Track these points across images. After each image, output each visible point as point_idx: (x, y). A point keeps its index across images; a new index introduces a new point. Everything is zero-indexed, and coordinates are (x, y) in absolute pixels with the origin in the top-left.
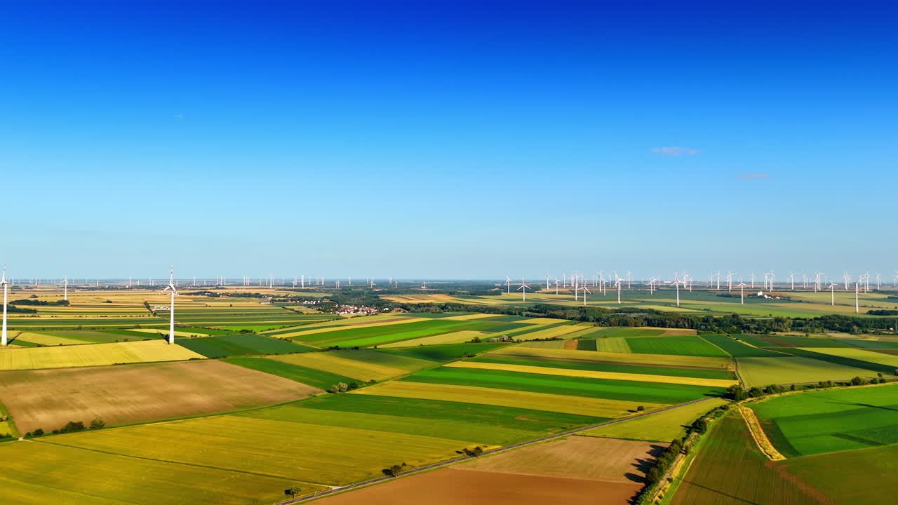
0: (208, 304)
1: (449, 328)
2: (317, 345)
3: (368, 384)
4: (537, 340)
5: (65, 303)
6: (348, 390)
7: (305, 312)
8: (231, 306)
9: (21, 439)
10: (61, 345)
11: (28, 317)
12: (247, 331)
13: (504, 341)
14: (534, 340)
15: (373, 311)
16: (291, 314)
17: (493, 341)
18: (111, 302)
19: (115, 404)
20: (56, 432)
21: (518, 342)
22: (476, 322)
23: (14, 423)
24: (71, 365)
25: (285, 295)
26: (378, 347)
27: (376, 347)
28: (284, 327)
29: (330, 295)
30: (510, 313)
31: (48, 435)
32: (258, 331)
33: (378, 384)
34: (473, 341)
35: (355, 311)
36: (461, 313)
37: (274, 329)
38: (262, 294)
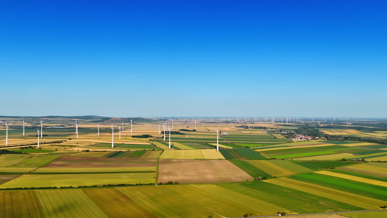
0: (243, 132)
1: (338, 151)
2: (268, 156)
3: (272, 178)
4: (379, 162)
5: (194, 130)
6: (262, 179)
7: (278, 138)
8: (251, 133)
9: (156, 185)
10: (185, 149)
11: (182, 136)
12: (247, 147)
13: (359, 161)
14: (377, 162)
15: (310, 138)
16: (272, 138)
17: (353, 161)
18: (209, 130)
19: (186, 175)
20: (165, 184)
21: (367, 162)
22: (358, 148)
23: (157, 179)
24: (183, 158)
25: (276, 128)
26: (293, 159)
27: (292, 160)
28: (263, 146)
29: (296, 128)
30: (382, 143)
31: (163, 185)
32: (252, 147)
33: (277, 178)
34: (342, 160)
35: (301, 138)
36: (355, 142)
37: (258, 146)
38: (267, 127)
